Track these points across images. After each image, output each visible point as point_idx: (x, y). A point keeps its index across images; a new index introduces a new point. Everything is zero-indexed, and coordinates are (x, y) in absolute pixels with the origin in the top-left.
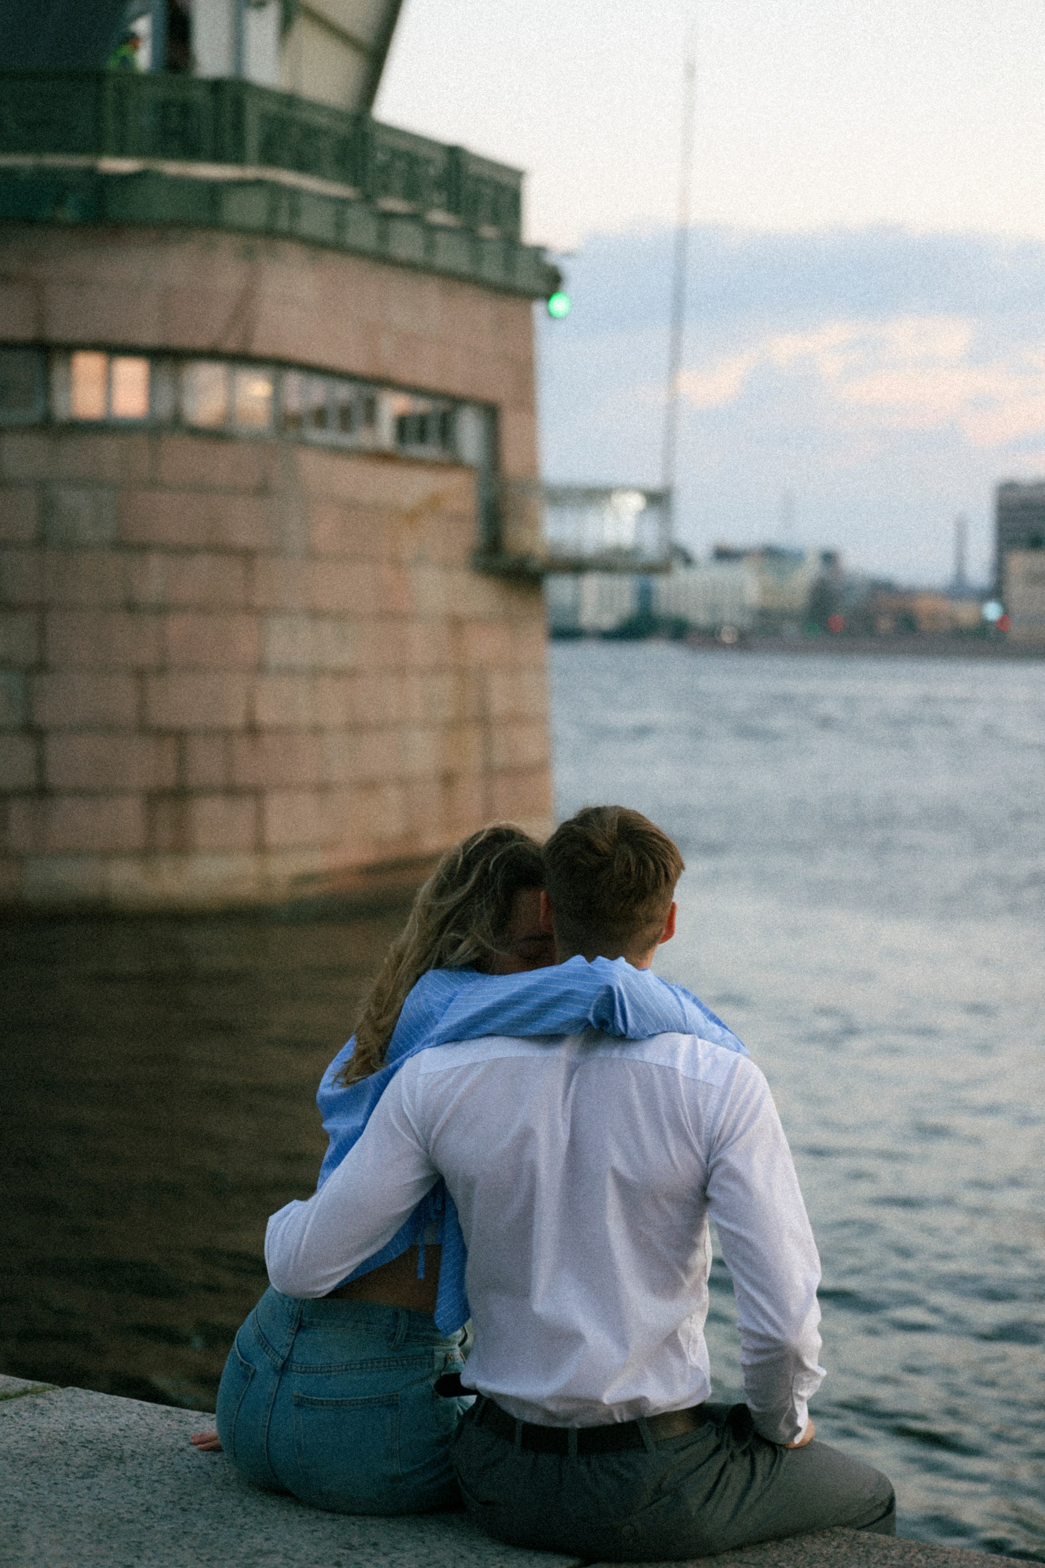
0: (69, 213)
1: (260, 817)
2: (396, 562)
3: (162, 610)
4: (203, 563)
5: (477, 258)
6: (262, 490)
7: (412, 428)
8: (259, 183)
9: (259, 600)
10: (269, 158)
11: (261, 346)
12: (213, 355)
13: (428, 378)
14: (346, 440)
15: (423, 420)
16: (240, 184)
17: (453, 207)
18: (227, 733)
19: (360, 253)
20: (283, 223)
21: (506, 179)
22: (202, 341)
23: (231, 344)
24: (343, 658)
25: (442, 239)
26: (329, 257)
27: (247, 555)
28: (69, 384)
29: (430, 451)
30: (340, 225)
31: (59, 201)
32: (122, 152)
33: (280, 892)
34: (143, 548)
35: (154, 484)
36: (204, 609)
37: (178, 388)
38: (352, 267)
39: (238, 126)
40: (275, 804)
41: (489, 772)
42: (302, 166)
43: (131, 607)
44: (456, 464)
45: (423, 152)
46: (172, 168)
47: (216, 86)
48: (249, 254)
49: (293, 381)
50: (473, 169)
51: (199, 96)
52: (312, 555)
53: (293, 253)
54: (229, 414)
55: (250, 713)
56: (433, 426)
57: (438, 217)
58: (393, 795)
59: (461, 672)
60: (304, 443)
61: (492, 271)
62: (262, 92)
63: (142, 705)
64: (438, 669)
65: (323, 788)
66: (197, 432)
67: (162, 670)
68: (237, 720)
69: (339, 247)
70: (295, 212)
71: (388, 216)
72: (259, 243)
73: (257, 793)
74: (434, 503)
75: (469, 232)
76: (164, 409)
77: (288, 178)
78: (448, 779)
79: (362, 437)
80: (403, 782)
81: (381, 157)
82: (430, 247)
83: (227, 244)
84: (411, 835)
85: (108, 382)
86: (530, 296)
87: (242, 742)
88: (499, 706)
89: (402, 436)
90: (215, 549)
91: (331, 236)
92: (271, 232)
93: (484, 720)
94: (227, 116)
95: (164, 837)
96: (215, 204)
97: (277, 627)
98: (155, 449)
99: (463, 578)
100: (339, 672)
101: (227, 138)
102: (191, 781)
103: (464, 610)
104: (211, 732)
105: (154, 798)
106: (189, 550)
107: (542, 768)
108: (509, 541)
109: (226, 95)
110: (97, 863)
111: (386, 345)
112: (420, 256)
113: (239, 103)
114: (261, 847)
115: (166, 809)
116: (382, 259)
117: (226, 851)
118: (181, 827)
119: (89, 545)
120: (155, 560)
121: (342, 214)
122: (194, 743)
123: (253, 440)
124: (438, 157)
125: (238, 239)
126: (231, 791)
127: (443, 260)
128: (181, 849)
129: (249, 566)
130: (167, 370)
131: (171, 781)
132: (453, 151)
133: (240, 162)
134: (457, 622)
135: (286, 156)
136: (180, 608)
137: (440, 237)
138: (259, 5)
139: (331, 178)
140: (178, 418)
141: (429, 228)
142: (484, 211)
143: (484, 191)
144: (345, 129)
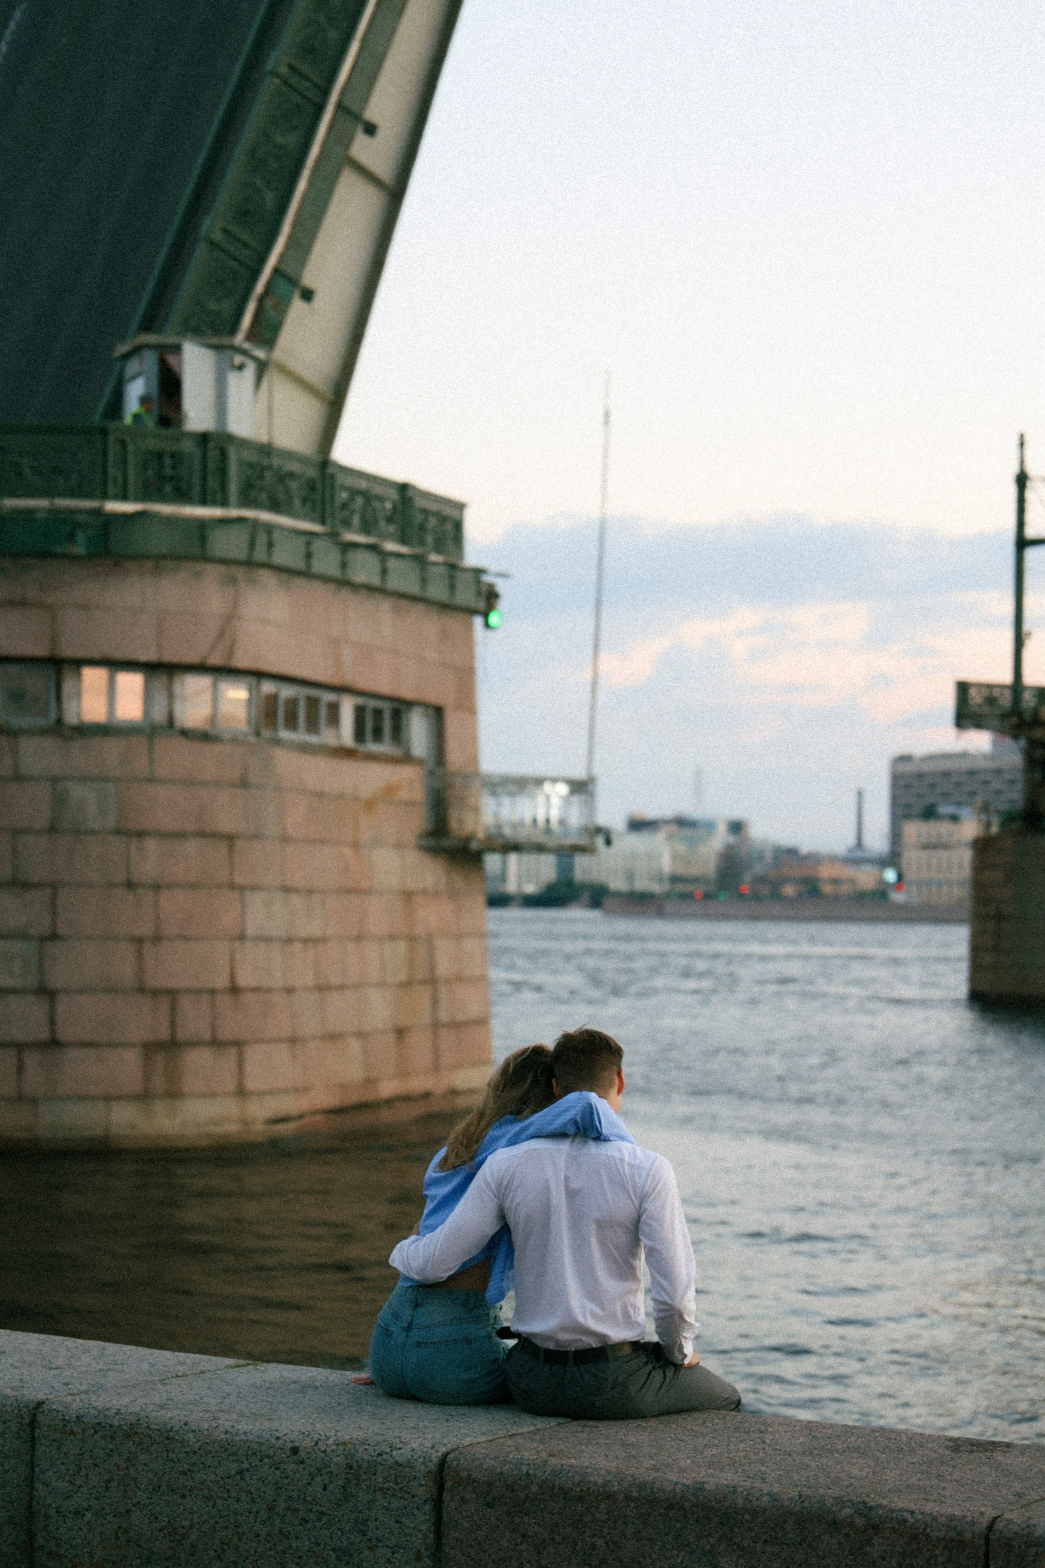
0: (79, 549)
1: (240, 1065)
2: (356, 845)
3: (157, 887)
4: (191, 846)
5: (424, 581)
6: (244, 784)
7: (369, 728)
8: (241, 520)
9: (239, 880)
10: (247, 501)
11: (241, 661)
12: (201, 668)
14: (313, 739)
16: (224, 522)
17: (403, 537)
18: (213, 992)
19: (325, 579)
20: (260, 555)
21: (448, 511)
22: (192, 657)
23: (215, 660)
24: (313, 928)
25: (392, 563)
26: (299, 582)
27: (230, 839)
28: (79, 694)
29: (384, 748)
30: (309, 556)
31: (72, 537)
32: (124, 497)
33: (259, 1131)
34: (141, 834)
35: (153, 780)
36: (192, 886)
37: (171, 696)
38: (318, 591)
39: (223, 472)
40: (254, 1055)
41: (436, 1025)
42: (275, 506)
43: (130, 885)
44: (407, 759)
45: (378, 490)
46: (166, 509)
47: (204, 438)
48: (232, 580)
49: (267, 687)
50: (422, 503)
51: (188, 447)
52: (285, 839)
53: (268, 578)
54: (213, 719)
55: (232, 976)
56: (387, 726)
57: (391, 546)
58: (354, 1046)
59: (412, 939)
60: (277, 742)
61: (437, 591)
62: (244, 443)
63: (141, 969)
64: (392, 938)
65: (293, 1041)
66: (185, 733)
67: (157, 939)
68: (222, 982)
69: (307, 574)
70: (270, 545)
71: (348, 547)
72: (240, 572)
73: (238, 1044)
74: (389, 791)
75: (420, 560)
76: (159, 715)
77: (265, 516)
78: (400, 1032)
79: (327, 736)
80: (361, 1035)
81: (343, 496)
82: (384, 572)
83: (213, 571)
84: (370, 1082)
85: (111, 692)
86: (473, 611)
87: (224, 1002)
88: (444, 967)
89: (359, 734)
90: (202, 834)
91: (301, 565)
92: (249, 564)
93: (432, 981)
94: (211, 466)
95: (159, 1083)
96: (203, 539)
97: (255, 900)
98: (151, 750)
99: (413, 857)
100: (306, 941)
101: (213, 483)
102: (181, 1035)
103: (412, 884)
104: (198, 992)
105: (150, 1048)
106: (182, 835)
107: (482, 1022)
108: (453, 824)
109: (211, 445)
110: (101, 1105)
111: (348, 656)
112: (376, 581)
113: (223, 453)
114: (241, 1092)
115: (160, 1058)
116: (344, 583)
117: (213, 1095)
118: (173, 1075)
119: (93, 832)
120: (151, 844)
121: (308, 544)
122: (185, 1002)
123: (234, 740)
124: (394, 495)
125: (223, 568)
126: (216, 1043)
127: (394, 583)
128: (174, 1094)
129: (231, 848)
130: (160, 681)
131: (164, 1034)
132: (404, 488)
133: (224, 503)
134: (408, 895)
135: (263, 497)
136: (172, 885)
137: (395, 564)
138: (240, 368)
139: (301, 515)
140: (170, 722)
141: (384, 556)
142: (432, 539)
143: (430, 523)
144: (312, 472)
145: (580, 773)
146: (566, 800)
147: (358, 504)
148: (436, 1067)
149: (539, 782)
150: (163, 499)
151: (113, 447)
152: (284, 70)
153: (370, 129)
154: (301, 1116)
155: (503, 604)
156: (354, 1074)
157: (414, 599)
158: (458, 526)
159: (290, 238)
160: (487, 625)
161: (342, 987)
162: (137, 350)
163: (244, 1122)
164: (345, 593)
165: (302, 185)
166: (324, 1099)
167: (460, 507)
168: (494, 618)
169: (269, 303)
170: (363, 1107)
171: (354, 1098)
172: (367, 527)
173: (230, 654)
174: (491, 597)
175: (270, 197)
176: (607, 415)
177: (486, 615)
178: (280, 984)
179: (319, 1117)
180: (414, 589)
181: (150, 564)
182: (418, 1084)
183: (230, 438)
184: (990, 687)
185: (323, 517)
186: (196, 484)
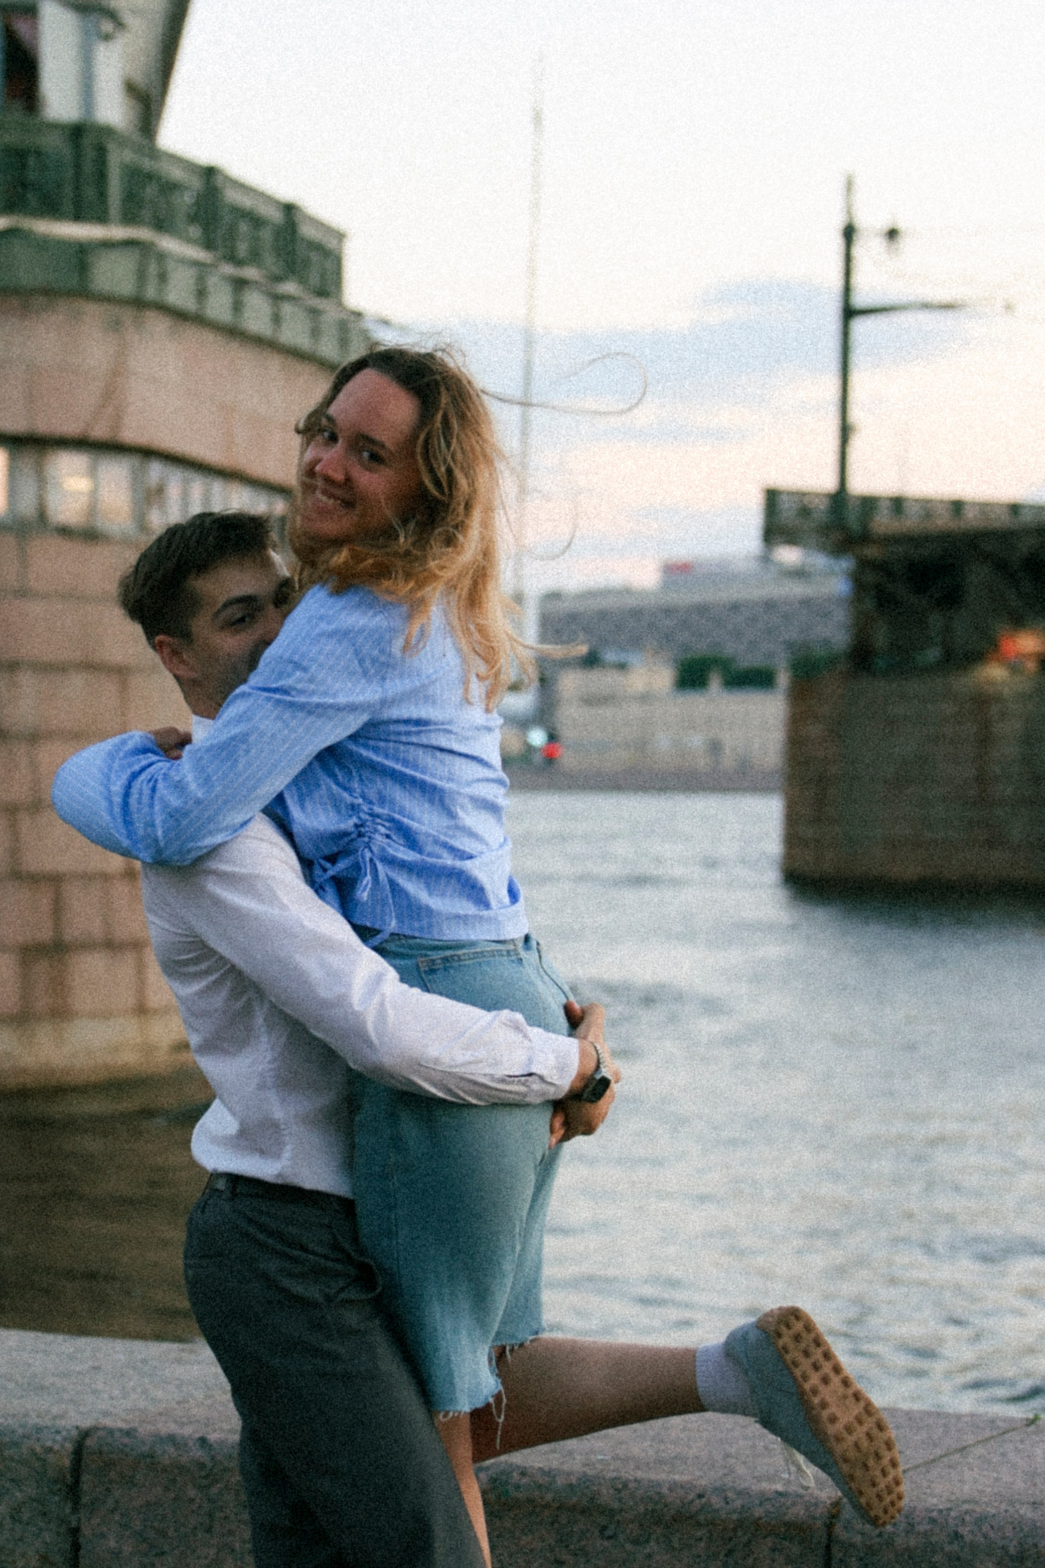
1: (140, 973)
3: (34, 738)
4: (77, 681)
5: (315, 333)
8: (129, 243)
10: (129, 218)
11: (129, 435)
12: (78, 443)
16: (108, 245)
17: (292, 276)
18: (105, 878)
19: (215, 327)
20: (151, 293)
21: (327, 241)
22: (71, 428)
23: (100, 432)
26: (190, 330)
27: (121, 672)
30: (201, 293)
33: (163, 1060)
34: (13, 667)
35: (23, 593)
37: (42, 480)
39: (101, 177)
42: (161, 225)
45: (264, 211)
46: (41, 227)
47: (75, 132)
48: (116, 326)
49: (156, 470)
50: (306, 231)
51: (54, 143)
53: (159, 324)
54: (92, 509)
61: (327, 346)
63: (15, 847)
66: (65, 532)
67: (35, 807)
69: (197, 319)
70: (163, 277)
71: (244, 285)
72: (127, 315)
73: (138, 946)
76: (27, 506)
81: (227, 219)
82: (277, 319)
83: (93, 314)
87: (121, 890)
90: (90, 667)
91: (191, 306)
92: (139, 303)
94: (88, 167)
96: (83, 268)
98: (21, 552)
101: (90, 192)
102: (69, 934)
104: (88, 877)
105: (29, 954)
106: (63, 668)
109: (87, 141)
111: (240, 433)
112: (267, 330)
113: (101, 151)
114: (143, 1011)
115: (42, 968)
116: (234, 333)
117: (105, 1015)
118: (60, 988)
120: (26, 680)
121: (201, 280)
122: (71, 891)
124: (276, 216)
125: (107, 309)
126: (111, 946)
127: (286, 335)
128: (60, 1013)
129: (124, 686)
130: (27, 461)
131: (45, 934)
132: (289, 209)
133: (102, 218)
135: (146, 214)
136: (50, 735)
137: (287, 309)
138: (107, 38)
139: (189, 240)
140: (42, 515)
141: (277, 298)
142: (314, 279)
143: (314, 257)
144: (196, 183)
147: (244, 227)
157: (301, 355)
158: (338, 262)
163: (148, 1049)
164: (235, 347)
172: (255, 260)
173: (118, 424)
176: (537, 119)
180: (303, 341)
181: (15, 302)
183: (104, 131)
184: (802, 496)
185: (209, 245)
186: (68, 191)
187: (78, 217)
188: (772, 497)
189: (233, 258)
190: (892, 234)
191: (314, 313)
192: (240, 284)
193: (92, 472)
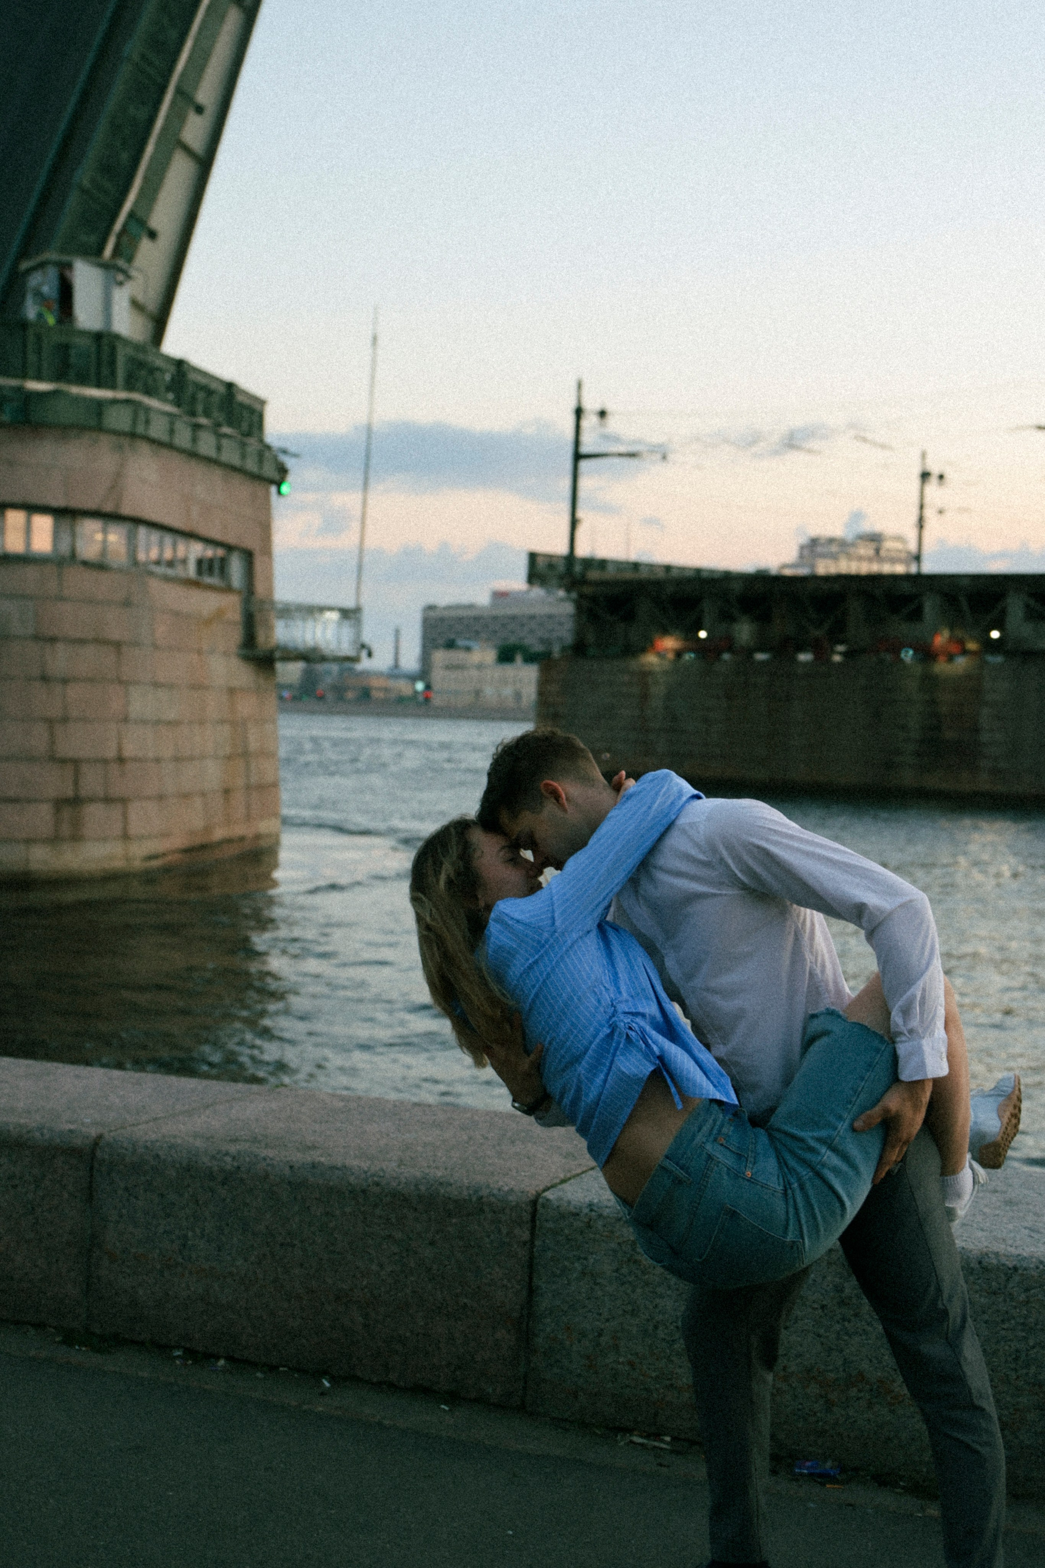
0: (5, 418)
1: (125, 816)
3: (65, 681)
4: (90, 650)
5: (243, 456)
6: (127, 603)
7: (205, 566)
8: (127, 401)
9: (124, 676)
10: (130, 386)
11: (126, 510)
12: (96, 514)
13: (215, 533)
14: (171, 572)
15: (211, 561)
16: (114, 402)
17: (230, 424)
18: (105, 761)
19: (180, 451)
20: (140, 429)
21: (256, 405)
22: (90, 504)
23: (108, 508)
24: (172, 715)
26: (165, 452)
27: (118, 645)
28: (3, 531)
29: (215, 580)
30: (172, 432)
31: (1, 407)
32: (39, 378)
33: (138, 865)
34: (53, 640)
35: (61, 599)
36: (91, 680)
37: (73, 535)
38: (176, 461)
39: (112, 363)
40: (134, 809)
41: (248, 787)
42: (148, 392)
43: (45, 679)
44: (228, 589)
45: (214, 386)
46: (74, 390)
47: (98, 337)
48: (120, 447)
49: (142, 531)
50: (240, 398)
51: (78, 341)
52: (156, 647)
53: (145, 448)
54: (104, 552)
55: (120, 749)
56: (216, 566)
57: (224, 429)
58: (198, 802)
59: (233, 724)
60: (150, 573)
61: (251, 465)
62: (126, 342)
63: (52, 742)
64: (222, 722)
65: (161, 797)
66: (85, 564)
67: (65, 720)
68: (111, 754)
69: (169, 446)
70: (147, 422)
72: (125, 441)
73: (124, 801)
74: (219, 614)
75: (240, 440)
76: (64, 549)
77: (143, 399)
78: (227, 792)
79: (179, 571)
80: (203, 794)
81: (190, 389)
82: (219, 448)
83: (105, 440)
84: (208, 829)
85: (28, 530)
86: (272, 482)
87: (114, 768)
88: (253, 745)
89: (200, 571)
90: (99, 641)
91: (165, 438)
92: (133, 435)
93: (245, 755)
94: (105, 357)
95: (66, 829)
96: (100, 414)
97: (135, 693)
98: (60, 575)
99: (236, 663)
100: (169, 723)
101: (105, 371)
102: (83, 793)
103: (236, 683)
104: (97, 761)
105: (60, 804)
106: (82, 642)
107: (275, 785)
108: (261, 638)
109: (105, 341)
110: (22, 847)
111: (195, 511)
112: (212, 453)
113: (113, 348)
114: (126, 837)
115: (67, 812)
116: (193, 455)
117: (105, 839)
118: (77, 823)
119: (17, 637)
120: (60, 646)
121: (172, 423)
122: (85, 768)
123: (120, 570)
124: (222, 389)
125: (114, 438)
126: (108, 800)
127: (225, 457)
128: (76, 838)
129: (119, 652)
130: (66, 523)
131: (70, 793)
132: (230, 386)
133: (113, 387)
134: (232, 691)
135: (139, 385)
136: (76, 679)
137: (225, 442)
138: (121, 284)
139: (165, 401)
140: (73, 555)
141: (220, 436)
142: (245, 426)
143: (245, 414)
144: (172, 369)
145: (350, 604)
146: (339, 624)
147: (201, 395)
148: (248, 817)
149: (322, 609)
150: (69, 382)
151: (31, 339)
152: (136, 57)
153: (199, 110)
154: (164, 854)
155: (290, 478)
156: (198, 823)
157: (234, 469)
158: (261, 417)
159: (142, 190)
160: (279, 493)
161: (191, 758)
162: (42, 265)
163: (129, 859)
164: (193, 462)
165: (150, 149)
166: (178, 841)
167: (263, 403)
168: (285, 488)
169: (125, 239)
170: (203, 847)
171: (198, 841)
172: (207, 414)
173: (118, 506)
174: (283, 471)
175: (125, 156)
176: (375, 339)
177: (279, 484)
178: (151, 755)
179: (176, 855)
180: (236, 460)
182: (239, 830)
183: (117, 337)
184: (550, 556)
185: (178, 403)
186: (93, 370)
187: (99, 385)
188: (533, 557)
189: (193, 414)
190: (602, 414)
191: (243, 445)
192: (197, 427)
193: (105, 531)
